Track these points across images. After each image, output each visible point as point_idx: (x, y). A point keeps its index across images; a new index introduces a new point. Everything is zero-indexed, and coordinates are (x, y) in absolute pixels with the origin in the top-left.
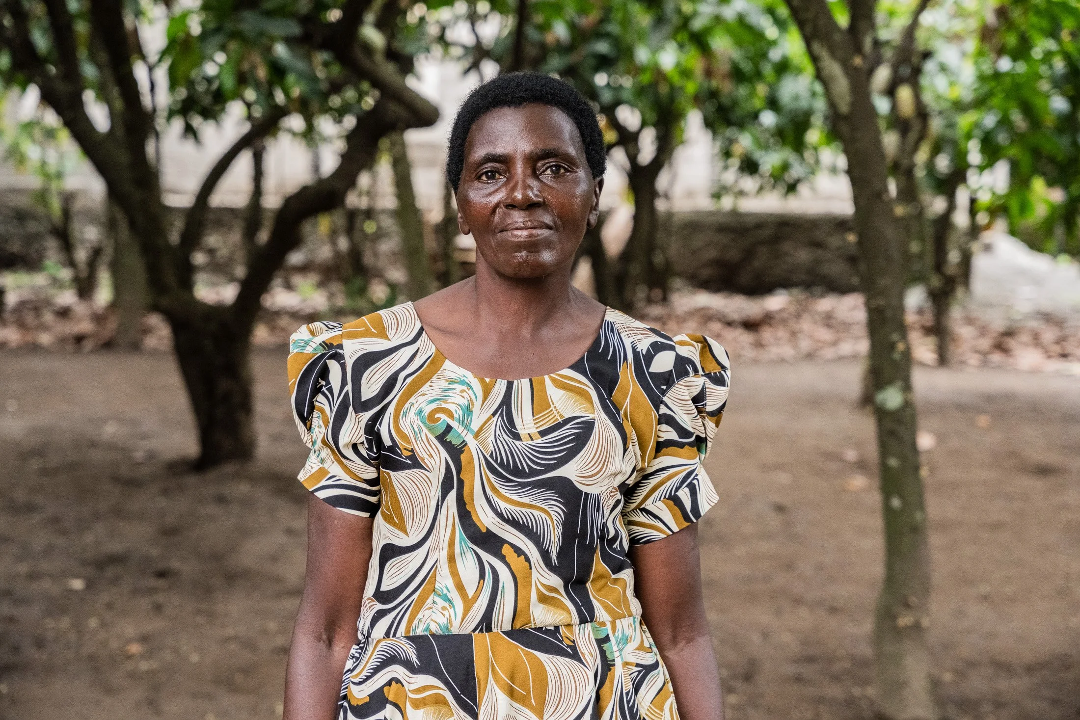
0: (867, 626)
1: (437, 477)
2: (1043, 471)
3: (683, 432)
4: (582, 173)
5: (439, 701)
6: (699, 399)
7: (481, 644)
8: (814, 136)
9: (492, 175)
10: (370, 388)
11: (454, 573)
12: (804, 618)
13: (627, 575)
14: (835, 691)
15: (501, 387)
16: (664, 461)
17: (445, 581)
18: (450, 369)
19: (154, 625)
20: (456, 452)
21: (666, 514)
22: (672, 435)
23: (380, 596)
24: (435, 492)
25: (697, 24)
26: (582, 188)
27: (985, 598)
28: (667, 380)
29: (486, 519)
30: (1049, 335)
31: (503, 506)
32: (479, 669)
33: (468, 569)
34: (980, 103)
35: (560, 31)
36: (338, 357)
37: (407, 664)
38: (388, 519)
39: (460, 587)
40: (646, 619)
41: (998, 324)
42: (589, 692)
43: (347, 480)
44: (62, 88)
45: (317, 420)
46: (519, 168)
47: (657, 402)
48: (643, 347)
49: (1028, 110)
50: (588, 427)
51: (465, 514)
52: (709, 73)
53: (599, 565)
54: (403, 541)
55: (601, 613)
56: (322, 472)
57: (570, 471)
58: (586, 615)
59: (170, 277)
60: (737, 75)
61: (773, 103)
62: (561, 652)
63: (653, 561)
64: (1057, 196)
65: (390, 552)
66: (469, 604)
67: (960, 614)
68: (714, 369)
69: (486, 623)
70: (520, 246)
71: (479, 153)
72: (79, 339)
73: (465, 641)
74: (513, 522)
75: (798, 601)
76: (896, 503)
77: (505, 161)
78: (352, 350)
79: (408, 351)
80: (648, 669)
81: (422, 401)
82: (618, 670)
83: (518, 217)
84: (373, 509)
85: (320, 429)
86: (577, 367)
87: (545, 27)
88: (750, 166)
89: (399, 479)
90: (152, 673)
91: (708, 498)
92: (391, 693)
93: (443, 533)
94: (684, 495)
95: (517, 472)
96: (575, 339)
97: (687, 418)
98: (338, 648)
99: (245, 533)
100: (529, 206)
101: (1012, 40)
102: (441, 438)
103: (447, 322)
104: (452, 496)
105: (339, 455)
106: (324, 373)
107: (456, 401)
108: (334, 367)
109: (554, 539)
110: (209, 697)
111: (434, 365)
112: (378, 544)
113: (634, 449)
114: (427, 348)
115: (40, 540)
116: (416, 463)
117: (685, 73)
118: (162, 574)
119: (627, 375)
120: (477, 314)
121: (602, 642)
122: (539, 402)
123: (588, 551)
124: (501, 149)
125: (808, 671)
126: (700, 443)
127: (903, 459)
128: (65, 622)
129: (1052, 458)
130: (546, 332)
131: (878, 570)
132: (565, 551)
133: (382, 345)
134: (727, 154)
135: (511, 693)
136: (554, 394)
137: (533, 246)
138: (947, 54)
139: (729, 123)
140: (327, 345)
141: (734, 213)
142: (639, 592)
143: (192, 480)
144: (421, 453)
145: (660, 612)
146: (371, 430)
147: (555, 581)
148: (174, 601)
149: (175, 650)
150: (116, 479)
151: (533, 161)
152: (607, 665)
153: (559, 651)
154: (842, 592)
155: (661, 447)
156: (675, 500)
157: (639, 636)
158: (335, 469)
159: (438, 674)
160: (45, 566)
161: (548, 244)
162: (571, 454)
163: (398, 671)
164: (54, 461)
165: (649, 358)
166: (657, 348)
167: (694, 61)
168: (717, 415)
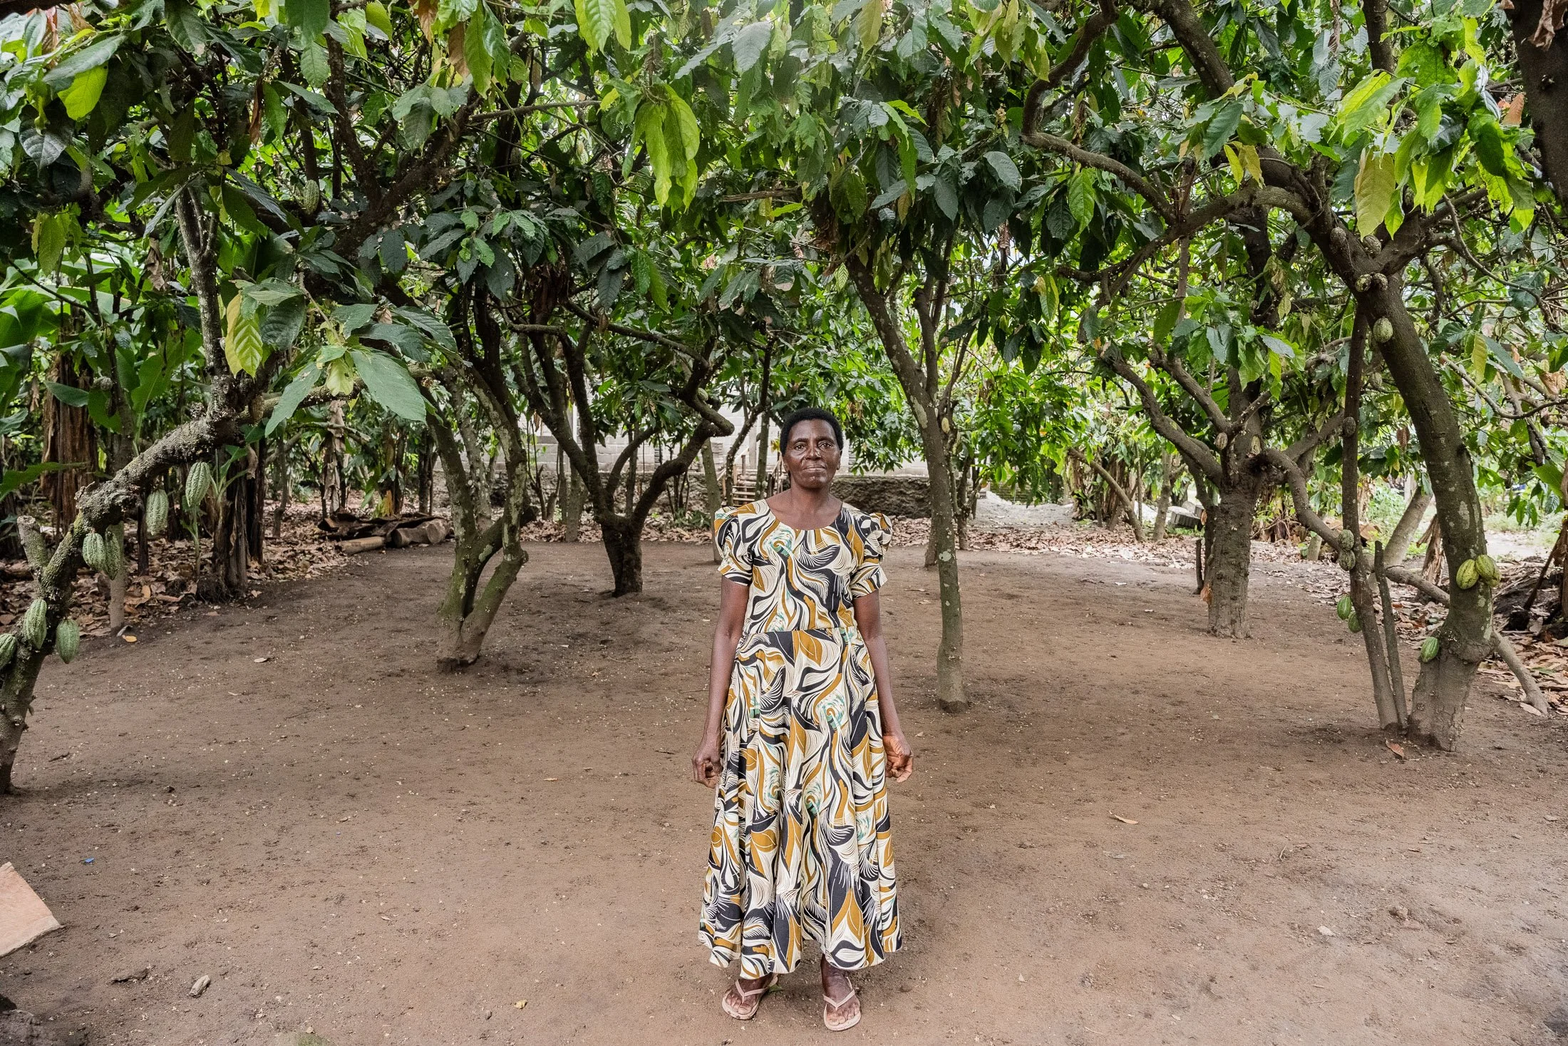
0: (935, 663)
1: (778, 569)
2: (1011, 597)
3: (874, 553)
4: (836, 447)
5: (779, 658)
6: (880, 539)
7: (796, 637)
8: (901, 441)
9: (800, 447)
10: (749, 533)
11: (784, 606)
12: (904, 661)
13: (852, 609)
14: (919, 691)
15: (803, 533)
16: (867, 564)
17: (780, 610)
18: (782, 526)
19: (604, 664)
20: (785, 558)
21: (867, 586)
22: (870, 553)
23: (753, 617)
24: (777, 575)
25: (848, 387)
26: (836, 453)
27: (984, 651)
28: (867, 531)
29: (797, 585)
30: (1012, 537)
31: (804, 580)
32: (794, 644)
33: (790, 606)
34: (980, 426)
35: (782, 390)
36: (736, 521)
37: (766, 644)
38: (757, 586)
39: (787, 613)
40: (859, 628)
41: (987, 530)
42: (838, 654)
43: (738, 570)
44: (553, 416)
45: (726, 546)
46: (811, 444)
47: (864, 540)
48: (858, 518)
49: (1002, 429)
50: (838, 549)
51: (789, 583)
52: (853, 411)
53: (841, 605)
54: (763, 594)
55: (842, 624)
56: (729, 567)
57: (831, 566)
58: (837, 625)
59: (604, 504)
60: (866, 411)
61: (881, 425)
62: (827, 638)
63: (861, 604)
64: (1016, 469)
65: (757, 599)
66: (790, 619)
67: (974, 659)
68: (886, 527)
69: (798, 626)
70: (812, 475)
71: (795, 438)
72: (548, 537)
73: (790, 633)
74: (808, 587)
75: (900, 653)
76: (948, 604)
77: (806, 441)
78: (742, 518)
79: (764, 519)
80: (861, 647)
81: (771, 538)
82: (849, 646)
83: (811, 463)
84: (749, 583)
85: (727, 550)
86: (833, 525)
87: (776, 389)
88: (870, 455)
89: (762, 569)
90: (606, 684)
91: (883, 579)
92: (758, 655)
93: (780, 591)
94: (874, 577)
95: (810, 567)
96: (832, 514)
97: (875, 548)
98: (734, 639)
99: (642, 624)
100: (816, 459)
101: (995, 396)
102: (779, 553)
103: (781, 507)
104: (784, 576)
105: (736, 561)
106: (730, 527)
107: (785, 538)
108: (734, 525)
109: (824, 594)
110: (634, 694)
111: (775, 525)
112: (752, 595)
113: (855, 558)
114: (772, 518)
115: (546, 627)
116: (769, 563)
117: (841, 411)
118: (604, 642)
119: (852, 529)
120: (791, 503)
121: (843, 635)
122: (818, 540)
123: (837, 599)
124: (804, 437)
125: (905, 682)
126: (880, 557)
127: (951, 584)
128: (563, 662)
129: (1015, 591)
130: (820, 512)
131: (939, 640)
132: (829, 599)
133: (753, 516)
134: (858, 449)
135: (808, 655)
136: (824, 536)
137: (817, 474)
138: (966, 403)
139: (860, 435)
140: (731, 516)
141: (862, 477)
142: (856, 618)
143: (613, 600)
144: (771, 558)
145: (863, 624)
146: (750, 550)
147: (825, 610)
148: (611, 654)
149: (615, 674)
150: (577, 600)
151: (817, 441)
152: (845, 645)
153: (826, 638)
154: (919, 649)
155: (866, 558)
156: (871, 580)
157: (856, 634)
158: (734, 566)
159: (778, 647)
160: (549, 638)
161: (823, 475)
162: (832, 560)
163: (761, 646)
164: (547, 592)
165: (861, 522)
166: (864, 518)
167: (846, 404)
168: (887, 546)
